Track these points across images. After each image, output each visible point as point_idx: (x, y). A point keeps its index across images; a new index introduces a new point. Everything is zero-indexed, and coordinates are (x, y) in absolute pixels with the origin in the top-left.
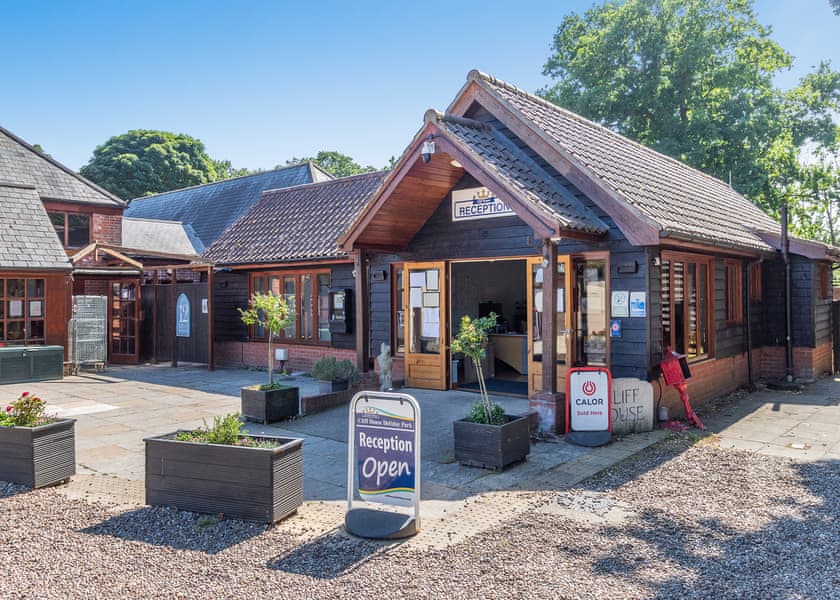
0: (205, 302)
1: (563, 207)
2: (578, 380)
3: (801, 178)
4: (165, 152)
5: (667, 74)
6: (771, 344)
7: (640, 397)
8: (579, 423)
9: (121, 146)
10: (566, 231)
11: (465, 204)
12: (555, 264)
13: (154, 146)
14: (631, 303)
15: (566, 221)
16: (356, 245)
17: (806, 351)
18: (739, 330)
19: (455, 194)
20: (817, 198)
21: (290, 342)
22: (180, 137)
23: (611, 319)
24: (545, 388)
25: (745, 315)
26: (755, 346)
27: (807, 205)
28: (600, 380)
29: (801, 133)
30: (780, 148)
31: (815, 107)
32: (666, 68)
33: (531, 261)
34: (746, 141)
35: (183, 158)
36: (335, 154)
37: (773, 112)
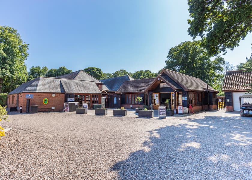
0: (119, 98)
1: (176, 87)
2: (179, 107)
3: (216, 76)
4: (95, 71)
5: (190, 58)
6: (206, 105)
7: (187, 110)
8: (179, 112)
9: (87, 70)
10: (177, 90)
11: (162, 85)
12: (176, 93)
13: (93, 70)
14: (185, 98)
15: (177, 88)
16: (148, 91)
17: (211, 106)
18: (201, 102)
19: (161, 84)
20: (219, 80)
21: (133, 104)
22: (97, 68)
23: (182, 100)
24: (175, 108)
25: (202, 100)
26: (203, 105)
27: (217, 81)
28: (182, 107)
29: (215, 69)
30: (211, 71)
31: (217, 64)
32: (190, 57)
33: (172, 93)
34: (205, 70)
35: (98, 72)
36: (123, 70)
37: (210, 65)
